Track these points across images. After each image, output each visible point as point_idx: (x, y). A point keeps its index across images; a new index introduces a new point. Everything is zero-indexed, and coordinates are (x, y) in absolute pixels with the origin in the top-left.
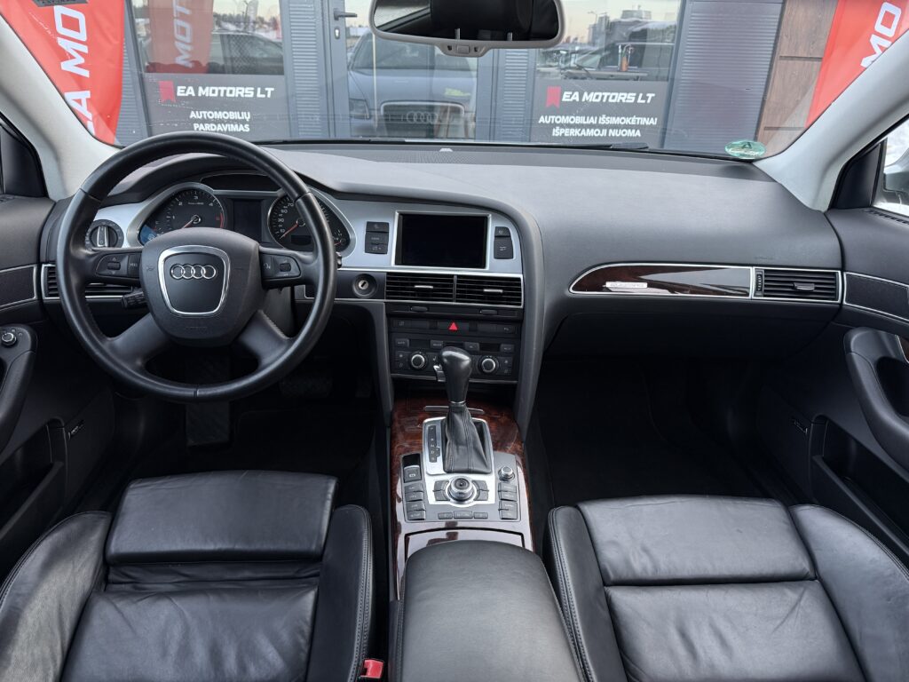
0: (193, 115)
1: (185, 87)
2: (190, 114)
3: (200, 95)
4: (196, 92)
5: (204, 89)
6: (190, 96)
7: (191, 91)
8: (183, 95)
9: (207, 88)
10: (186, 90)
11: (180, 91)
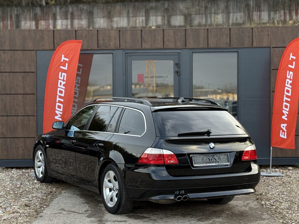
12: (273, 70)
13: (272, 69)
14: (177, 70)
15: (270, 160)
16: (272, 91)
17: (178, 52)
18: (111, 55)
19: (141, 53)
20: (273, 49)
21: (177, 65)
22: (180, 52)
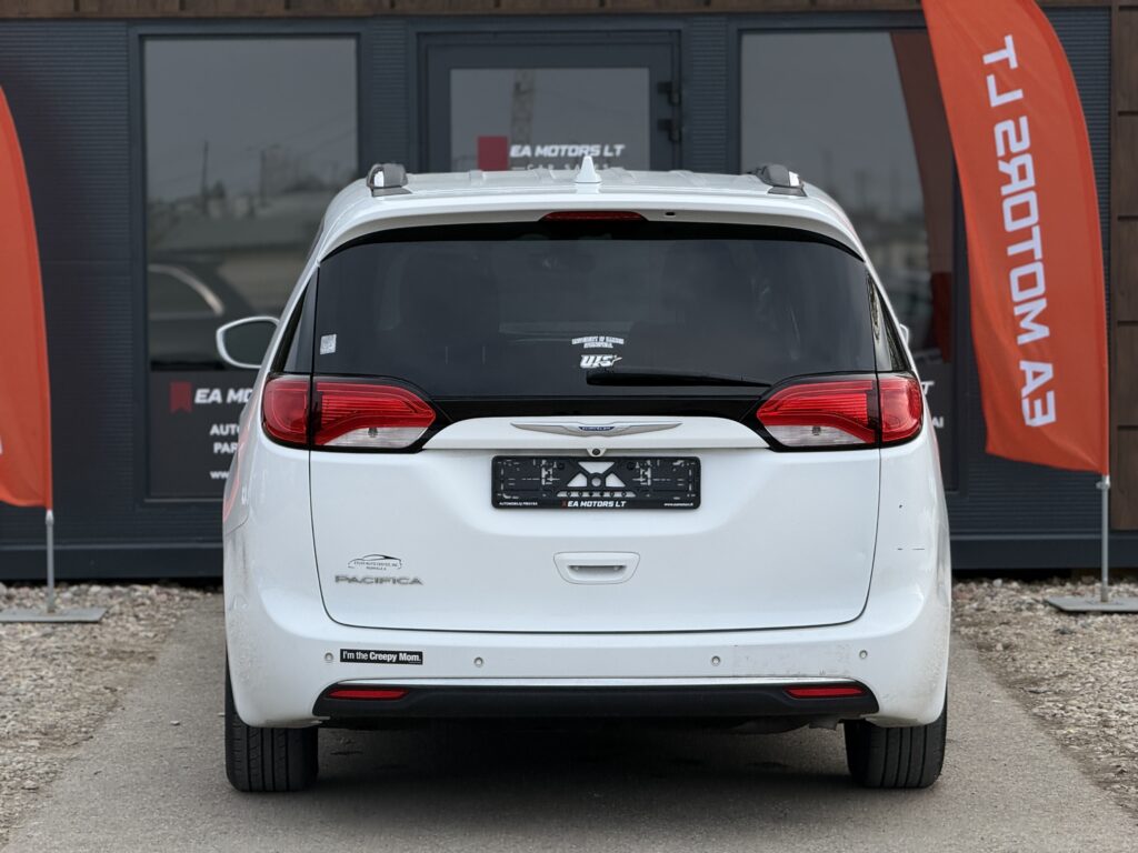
0: (215, 430)
1: (207, 391)
2: (210, 428)
3: (229, 400)
4: (224, 395)
5: (236, 391)
6: (214, 403)
7: (216, 396)
8: (204, 401)
9: (241, 392)
10: (208, 395)
11: (201, 396)
12: (1124, 118)
13: (1121, 113)
14: (666, 113)
15: (1100, 542)
16: (1120, 218)
17: (670, 31)
18: (351, 44)
19: (495, 33)
20: (1126, 13)
21: (666, 91)
22: (679, 31)
